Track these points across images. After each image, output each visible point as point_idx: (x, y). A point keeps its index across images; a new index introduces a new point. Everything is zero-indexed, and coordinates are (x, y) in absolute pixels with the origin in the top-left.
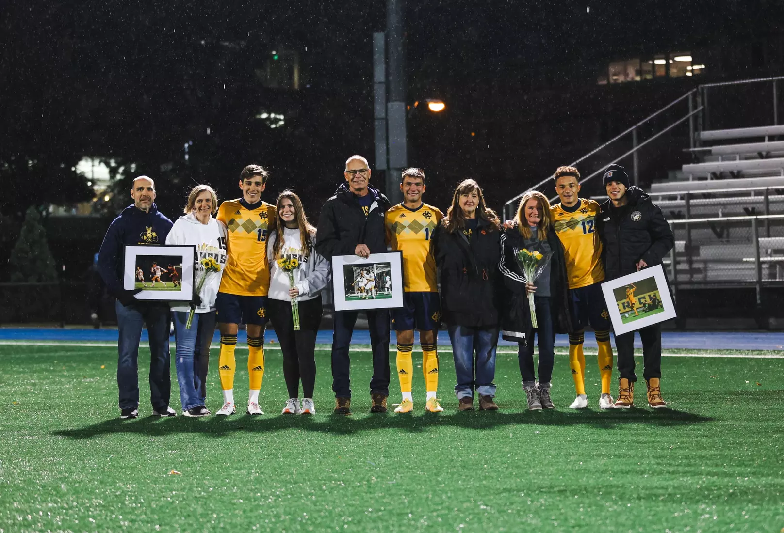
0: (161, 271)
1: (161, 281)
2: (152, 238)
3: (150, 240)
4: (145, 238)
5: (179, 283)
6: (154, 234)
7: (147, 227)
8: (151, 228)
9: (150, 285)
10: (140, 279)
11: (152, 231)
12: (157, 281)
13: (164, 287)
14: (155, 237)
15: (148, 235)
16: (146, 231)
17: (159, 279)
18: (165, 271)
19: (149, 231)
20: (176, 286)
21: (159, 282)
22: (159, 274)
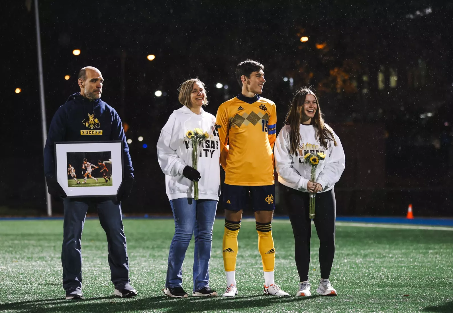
0: (92, 167)
1: (92, 177)
2: (94, 125)
3: (92, 126)
4: (87, 125)
5: (109, 179)
6: (96, 120)
7: (89, 115)
8: (93, 115)
9: (82, 181)
10: (72, 176)
11: (94, 118)
12: (88, 177)
13: (96, 183)
14: (98, 124)
15: (90, 122)
16: (88, 117)
17: (90, 175)
18: (96, 167)
19: (91, 118)
20: (107, 181)
21: (91, 178)
22: (90, 170)
